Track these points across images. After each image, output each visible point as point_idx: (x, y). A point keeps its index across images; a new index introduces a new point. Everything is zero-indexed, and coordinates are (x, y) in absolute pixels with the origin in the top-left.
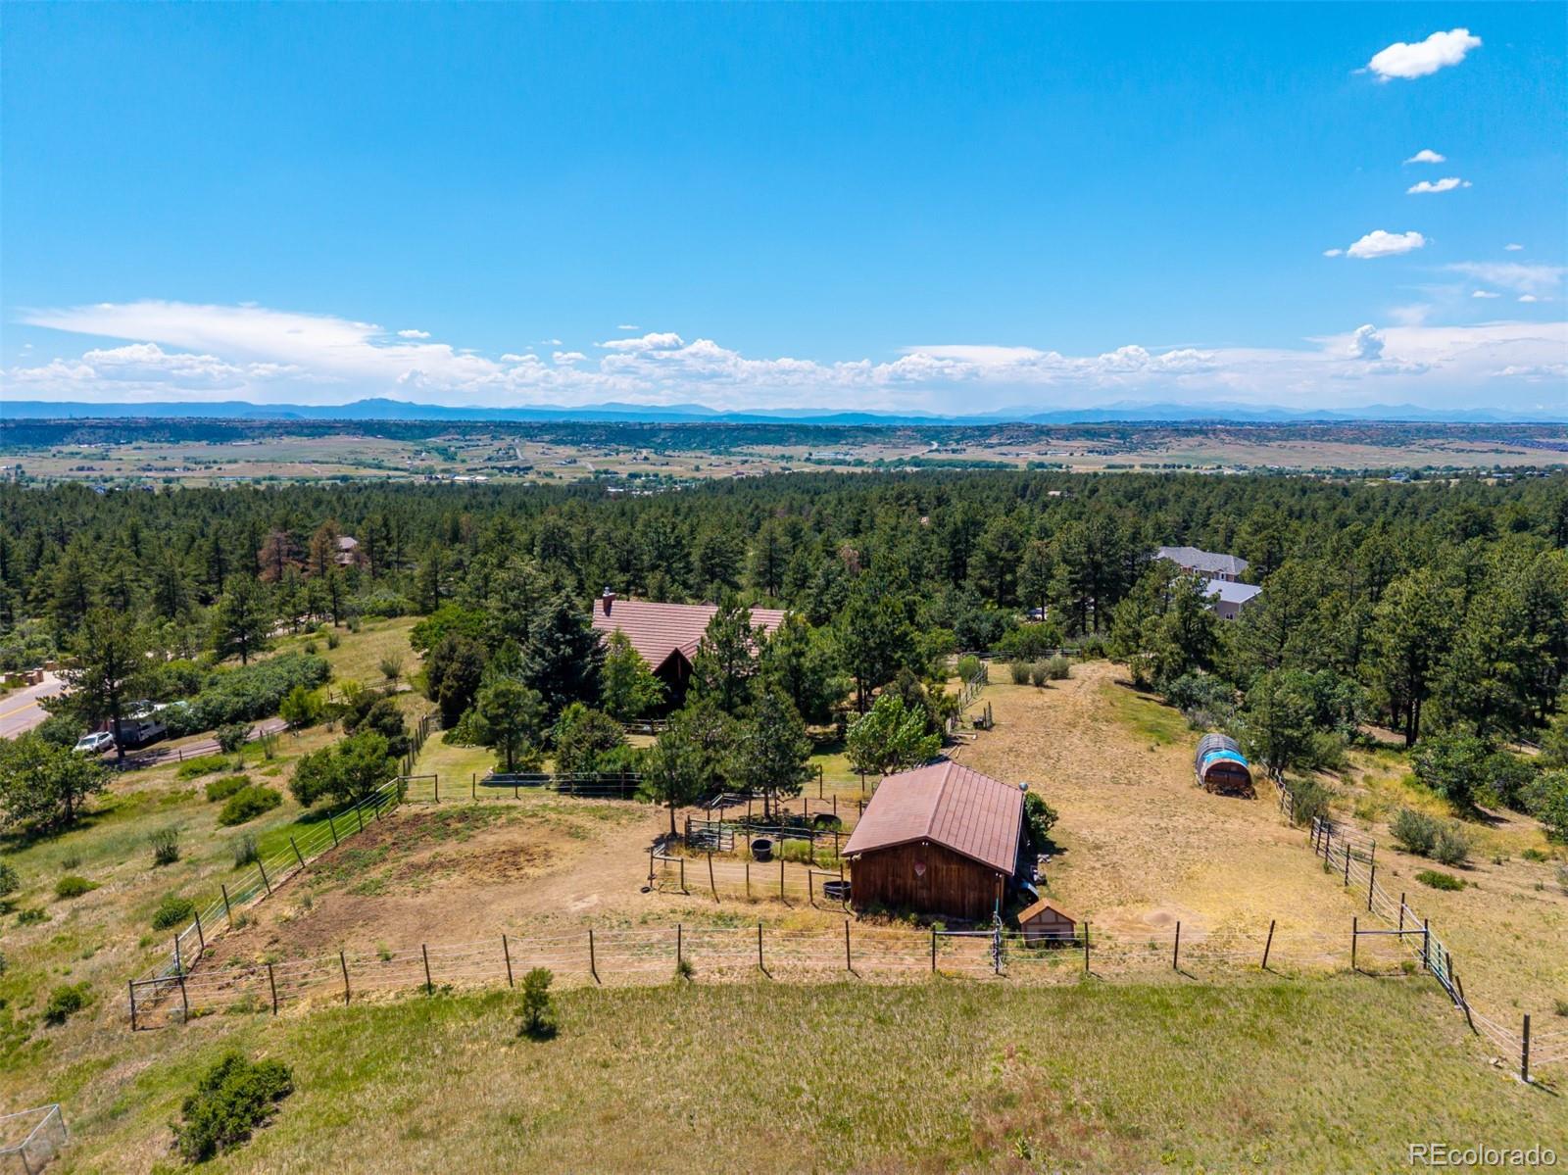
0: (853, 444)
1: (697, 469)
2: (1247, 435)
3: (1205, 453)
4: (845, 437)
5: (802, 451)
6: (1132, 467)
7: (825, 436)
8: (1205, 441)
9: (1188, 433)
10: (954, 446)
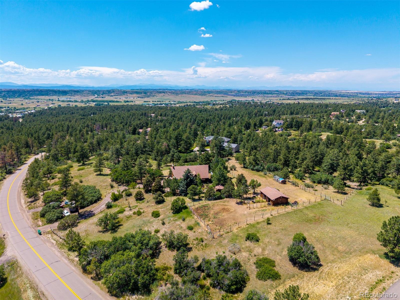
0: (71, 95)
1: (22, 104)
2: (174, 93)
3: (165, 98)
4: (68, 93)
5: (55, 97)
6: (150, 102)
7: (62, 93)
8: (165, 95)
9: (160, 92)
10: (101, 96)
